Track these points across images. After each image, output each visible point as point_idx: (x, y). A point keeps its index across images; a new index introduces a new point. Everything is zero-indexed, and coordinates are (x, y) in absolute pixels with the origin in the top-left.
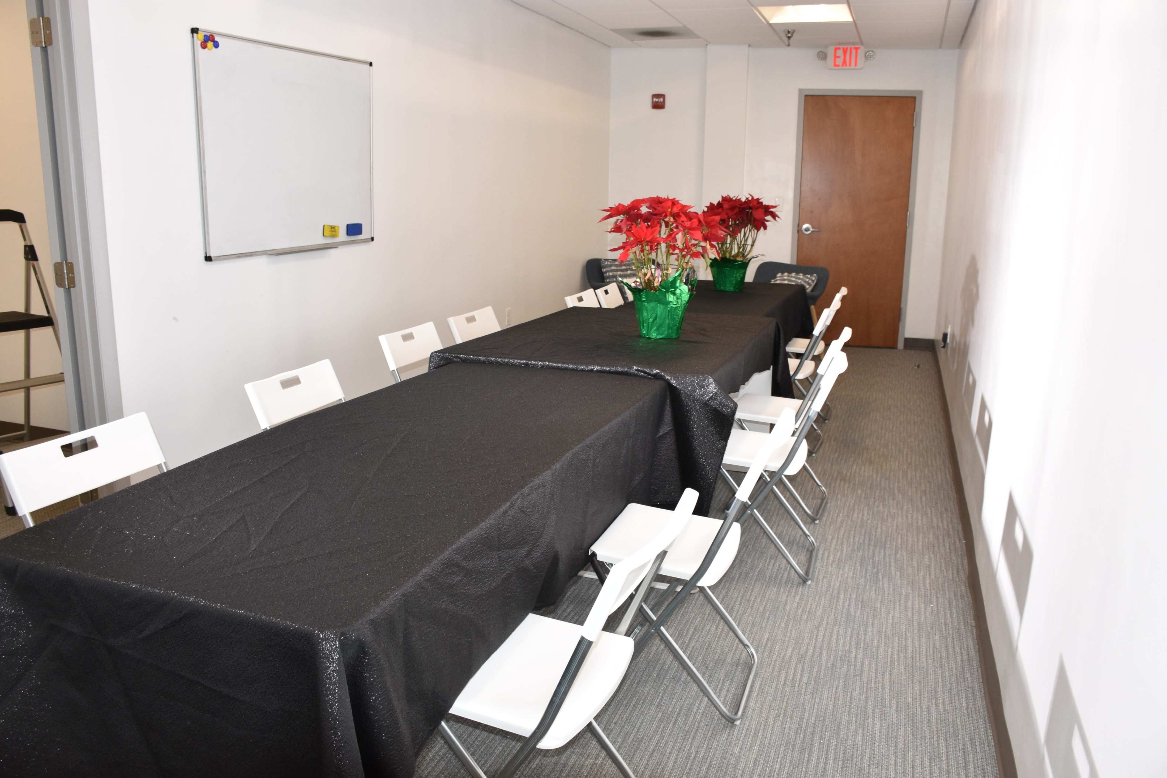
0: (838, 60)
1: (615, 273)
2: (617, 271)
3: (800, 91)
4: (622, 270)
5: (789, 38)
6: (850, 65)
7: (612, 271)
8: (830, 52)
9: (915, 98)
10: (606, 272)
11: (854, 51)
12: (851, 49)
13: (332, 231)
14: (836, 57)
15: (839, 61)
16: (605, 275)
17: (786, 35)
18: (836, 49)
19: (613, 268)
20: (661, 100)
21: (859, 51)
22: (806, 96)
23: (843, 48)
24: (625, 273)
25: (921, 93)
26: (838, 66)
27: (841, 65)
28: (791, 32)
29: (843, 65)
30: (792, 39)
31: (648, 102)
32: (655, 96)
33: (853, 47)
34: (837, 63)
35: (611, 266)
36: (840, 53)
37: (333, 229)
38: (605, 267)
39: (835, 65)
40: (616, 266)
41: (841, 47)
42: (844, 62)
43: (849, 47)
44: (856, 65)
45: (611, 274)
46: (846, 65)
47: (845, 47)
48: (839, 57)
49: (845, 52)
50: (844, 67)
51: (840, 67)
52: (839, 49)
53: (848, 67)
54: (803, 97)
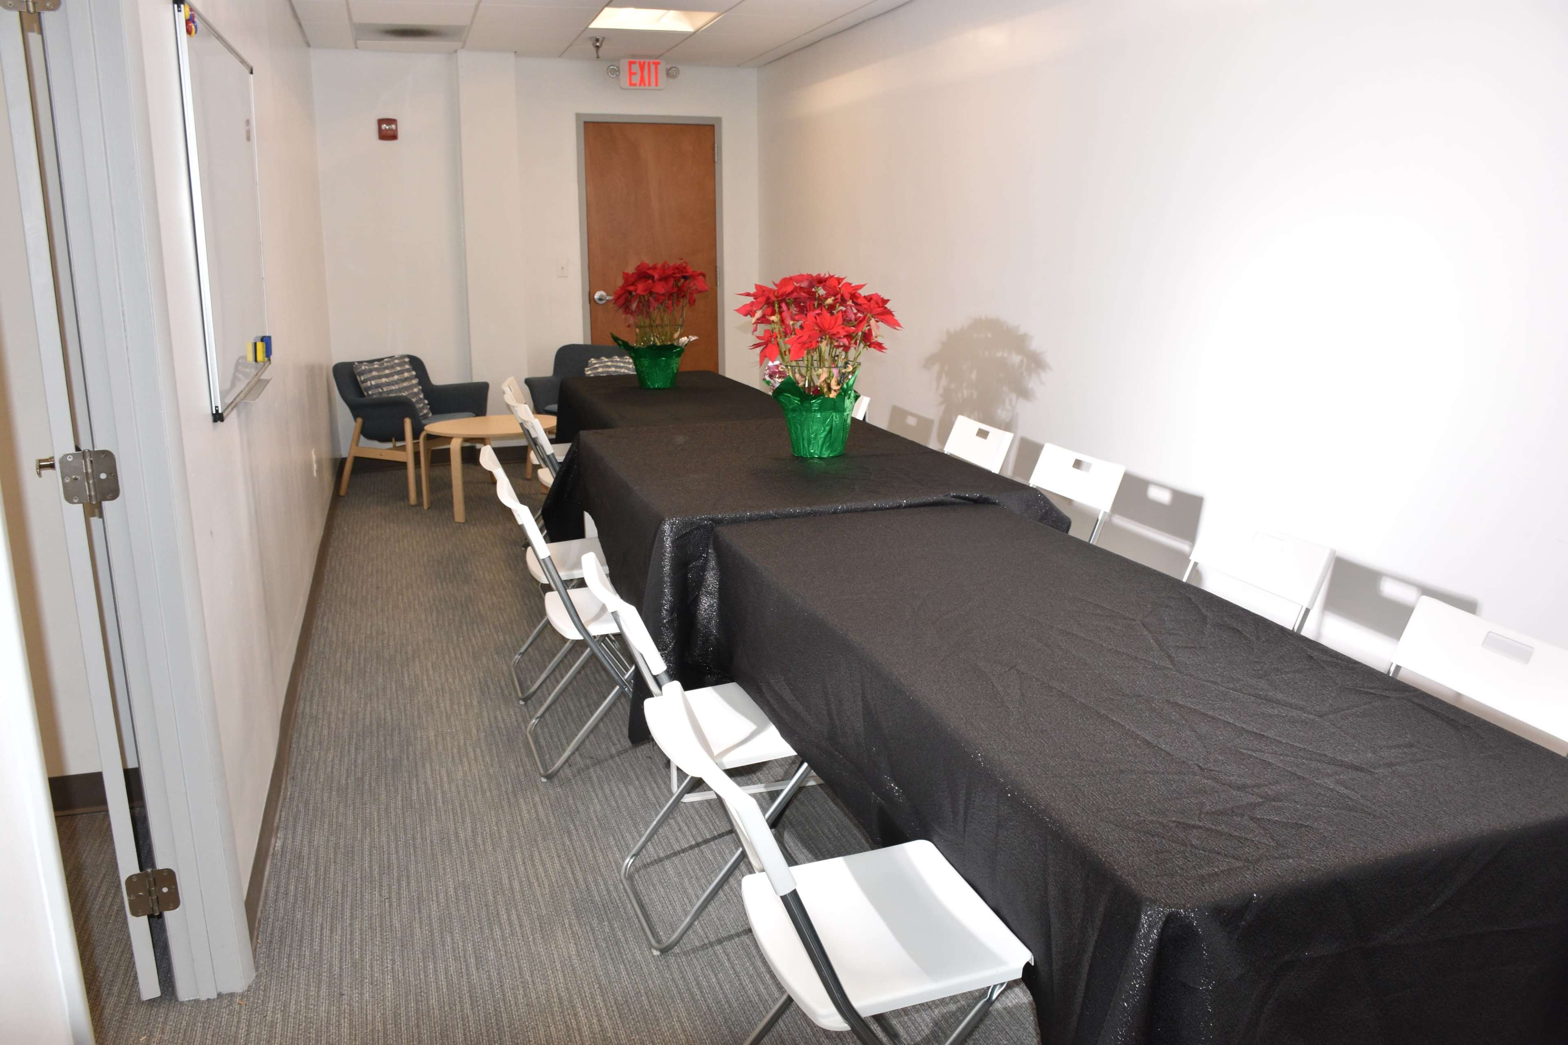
0: (633, 77)
1: (379, 381)
2: (380, 377)
3: (578, 116)
4: (387, 376)
5: (598, 47)
6: (649, 84)
7: (374, 378)
8: (624, 64)
9: (713, 126)
10: (365, 381)
11: (653, 67)
12: (649, 63)
14: (631, 74)
15: (636, 79)
16: (363, 386)
17: (593, 44)
18: (631, 63)
19: (374, 373)
20: (393, 126)
21: (659, 66)
22: (585, 123)
23: (640, 63)
24: (391, 379)
25: (719, 119)
26: (635, 85)
27: (638, 84)
28: (601, 39)
29: (640, 85)
30: (601, 49)
31: (373, 130)
32: (381, 122)
33: (652, 61)
34: (634, 81)
35: (370, 371)
36: (636, 68)
38: (362, 373)
39: (631, 84)
40: (376, 370)
41: (637, 61)
42: (642, 81)
43: (647, 61)
44: (657, 84)
45: (373, 383)
46: (645, 85)
47: (642, 61)
48: (635, 74)
49: (642, 68)
50: (642, 87)
51: (638, 87)
52: (634, 63)
53: (647, 87)
54: (582, 125)
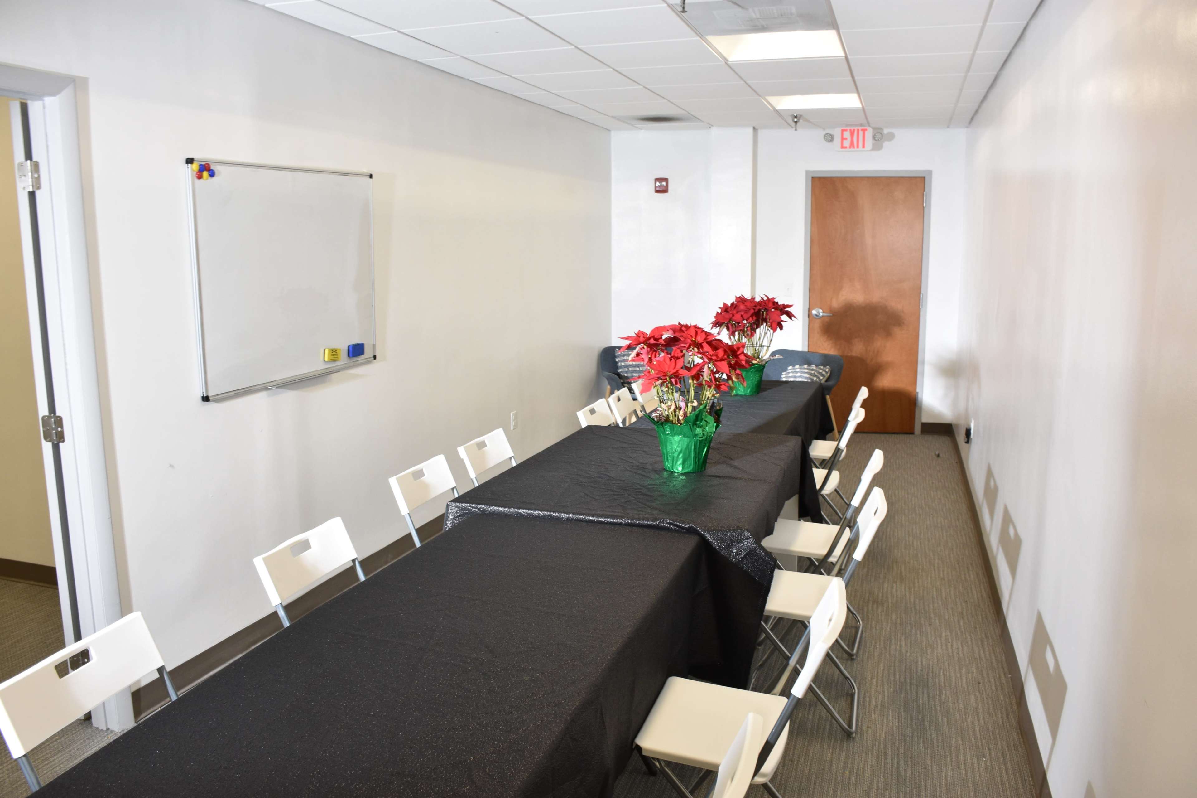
0: (845, 141)
3: (807, 172)
5: (796, 122)
6: (858, 147)
8: (837, 133)
9: (924, 178)
11: (861, 133)
12: (858, 130)
13: (334, 355)
14: (843, 139)
15: (847, 143)
17: (793, 120)
18: (843, 131)
20: (664, 184)
21: (866, 132)
22: (812, 177)
23: (850, 130)
25: (930, 172)
26: (846, 148)
27: (848, 147)
28: (798, 116)
29: (850, 148)
30: (798, 123)
31: (651, 186)
32: (657, 180)
33: (860, 128)
34: (844, 145)
36: (847, 135)
37: (334, 353)
39: (843, 147)
41: (848, 128)
42: (852, 145)
43: (856, 128)
44: (864, 147)
46: (854, 147)
47: (852, 128)
48: (846, 139)
49: (852, 133)
50: (852, 149)
51: (848, 149)
52: (846, 130)
53: (856, 149)
54: (810, 179)
